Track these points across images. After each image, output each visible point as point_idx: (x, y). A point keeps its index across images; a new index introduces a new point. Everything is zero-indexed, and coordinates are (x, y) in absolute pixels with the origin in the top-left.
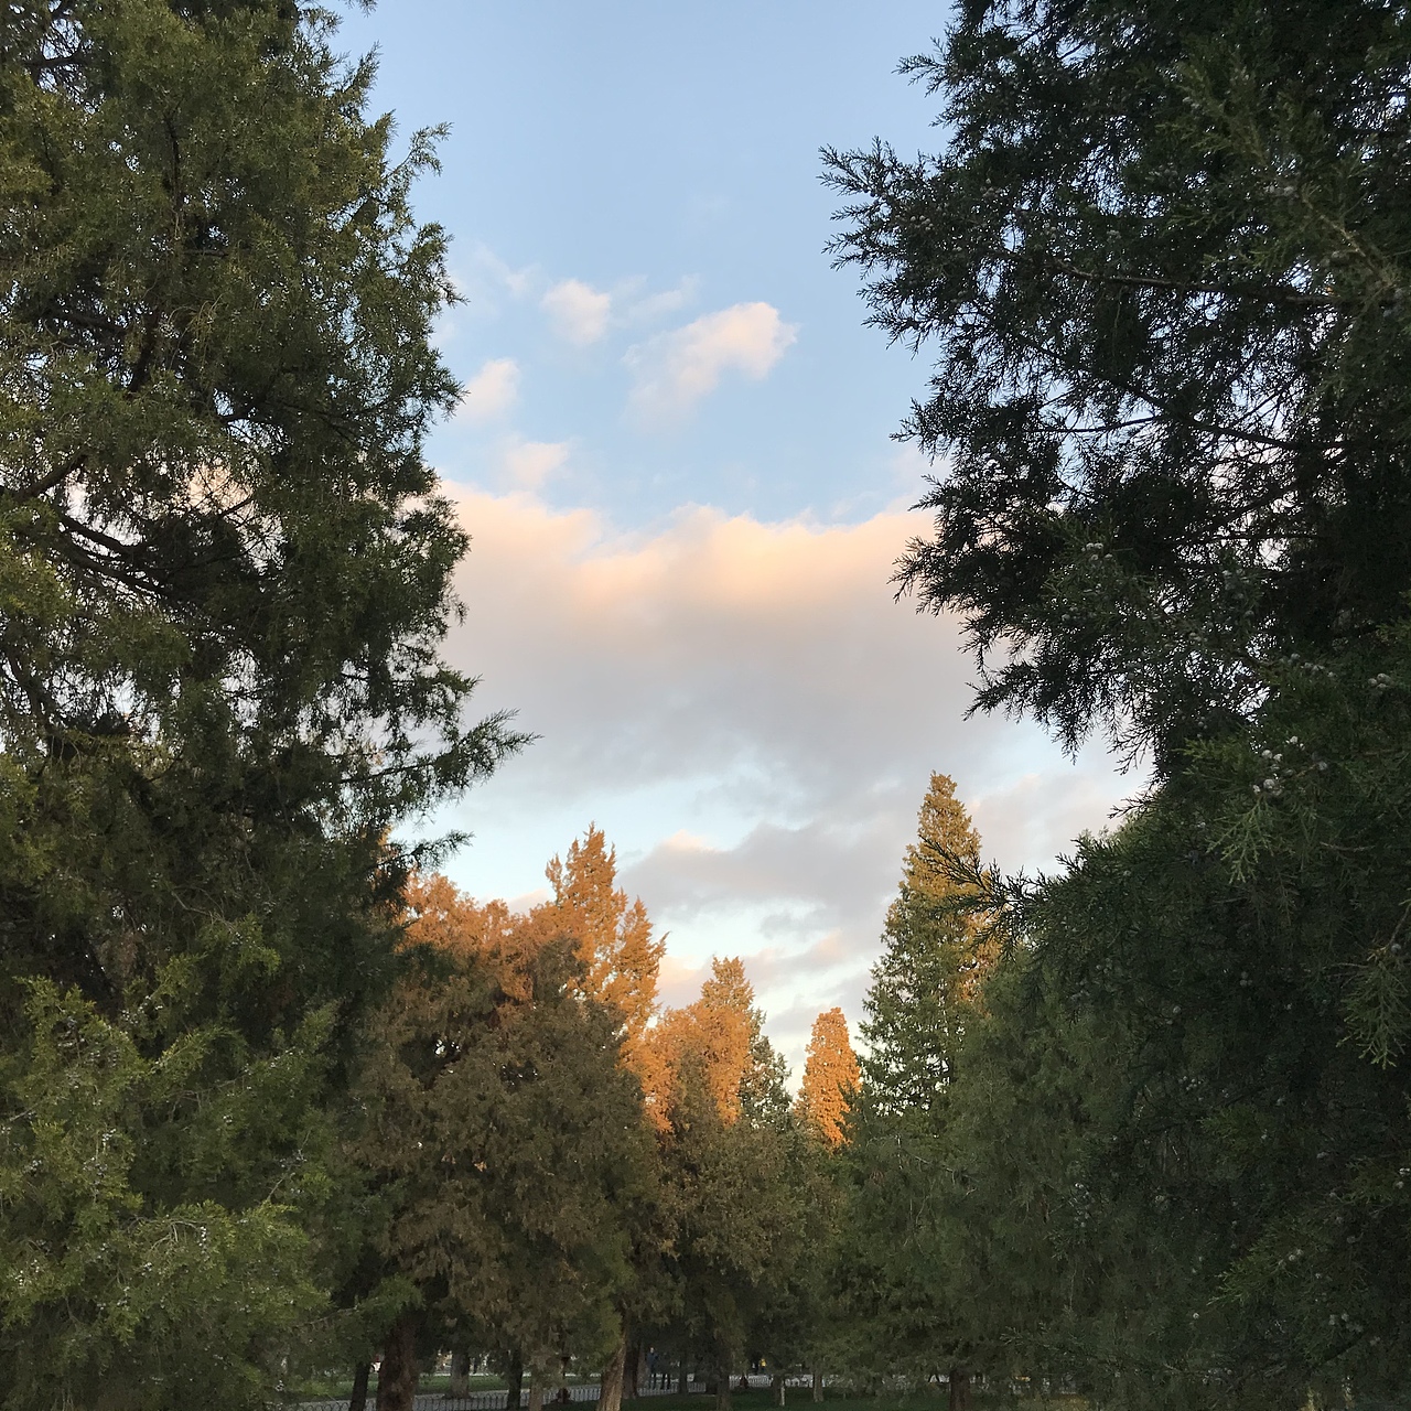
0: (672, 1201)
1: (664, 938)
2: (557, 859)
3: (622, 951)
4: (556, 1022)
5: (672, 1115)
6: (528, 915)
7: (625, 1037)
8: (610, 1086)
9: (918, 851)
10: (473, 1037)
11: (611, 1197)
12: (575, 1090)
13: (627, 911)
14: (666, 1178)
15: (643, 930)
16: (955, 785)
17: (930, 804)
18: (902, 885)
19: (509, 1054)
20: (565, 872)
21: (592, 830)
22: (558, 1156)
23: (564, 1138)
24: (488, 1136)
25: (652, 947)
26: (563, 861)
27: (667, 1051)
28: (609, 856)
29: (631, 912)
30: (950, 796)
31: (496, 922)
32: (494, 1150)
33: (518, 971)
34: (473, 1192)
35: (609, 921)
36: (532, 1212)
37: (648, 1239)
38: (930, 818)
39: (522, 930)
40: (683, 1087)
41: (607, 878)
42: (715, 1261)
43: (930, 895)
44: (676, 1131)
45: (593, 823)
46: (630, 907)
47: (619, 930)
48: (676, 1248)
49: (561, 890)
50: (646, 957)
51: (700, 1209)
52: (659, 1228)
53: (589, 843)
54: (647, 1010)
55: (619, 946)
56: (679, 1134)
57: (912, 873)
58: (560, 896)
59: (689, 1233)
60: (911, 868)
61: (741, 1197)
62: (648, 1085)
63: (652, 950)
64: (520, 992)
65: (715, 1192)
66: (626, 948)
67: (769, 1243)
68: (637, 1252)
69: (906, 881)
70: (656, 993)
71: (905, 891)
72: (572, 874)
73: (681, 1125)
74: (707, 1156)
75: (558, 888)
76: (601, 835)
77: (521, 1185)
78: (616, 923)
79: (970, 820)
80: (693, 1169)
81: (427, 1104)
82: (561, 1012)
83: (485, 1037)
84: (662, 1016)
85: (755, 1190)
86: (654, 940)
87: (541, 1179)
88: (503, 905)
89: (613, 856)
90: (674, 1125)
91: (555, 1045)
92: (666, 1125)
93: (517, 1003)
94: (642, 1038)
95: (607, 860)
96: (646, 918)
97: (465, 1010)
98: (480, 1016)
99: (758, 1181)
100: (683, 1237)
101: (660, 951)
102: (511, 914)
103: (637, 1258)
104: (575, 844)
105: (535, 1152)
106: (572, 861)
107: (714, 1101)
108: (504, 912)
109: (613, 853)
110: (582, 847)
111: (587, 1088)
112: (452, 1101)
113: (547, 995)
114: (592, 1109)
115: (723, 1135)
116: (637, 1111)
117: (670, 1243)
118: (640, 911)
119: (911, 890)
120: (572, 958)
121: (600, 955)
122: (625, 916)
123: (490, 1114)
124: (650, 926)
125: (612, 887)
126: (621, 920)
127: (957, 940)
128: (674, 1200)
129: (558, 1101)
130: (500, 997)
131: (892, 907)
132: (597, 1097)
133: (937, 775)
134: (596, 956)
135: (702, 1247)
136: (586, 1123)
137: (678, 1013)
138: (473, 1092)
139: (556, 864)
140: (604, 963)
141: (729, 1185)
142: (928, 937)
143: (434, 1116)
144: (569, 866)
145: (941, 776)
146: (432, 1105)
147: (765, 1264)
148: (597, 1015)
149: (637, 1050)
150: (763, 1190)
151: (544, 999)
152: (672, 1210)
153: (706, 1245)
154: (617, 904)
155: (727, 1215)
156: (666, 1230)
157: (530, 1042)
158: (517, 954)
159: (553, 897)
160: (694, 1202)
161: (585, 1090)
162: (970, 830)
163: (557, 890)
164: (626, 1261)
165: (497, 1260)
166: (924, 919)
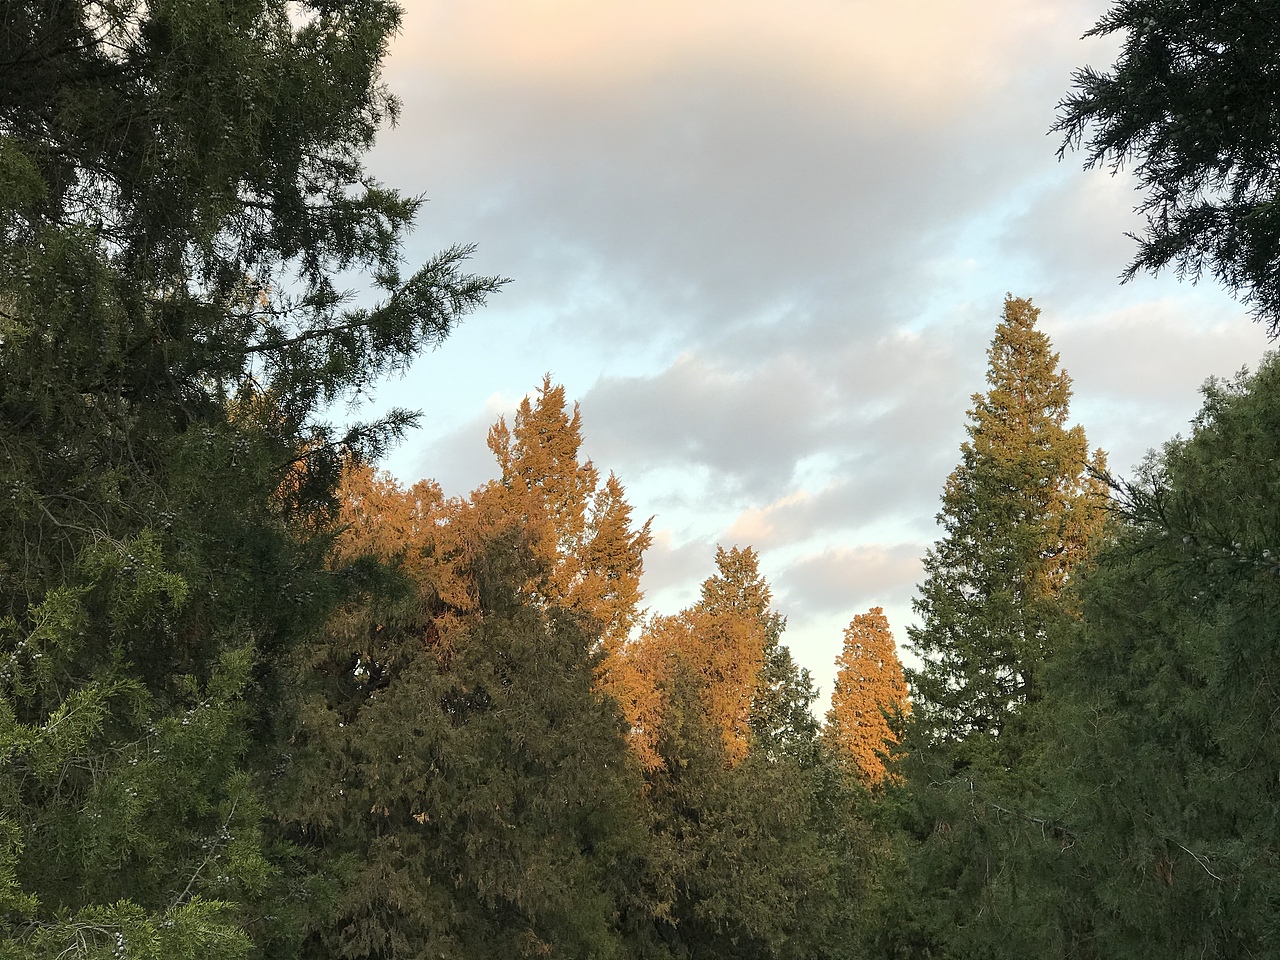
0: (668, 856)
1: (648, 524)
2: (503, 424)
3: (593, 541)
4: (512, 637)
5: (664, 748)
6: (468, 499)
7: (603, 655)
8: (584, 717)
9: (987, 401)
10: (403, 656)
11: (588, 850)
12: (539, 723)
13: (597, 491)
14: (658, 827)
15: (620, 514)
16: (1037, 312)
17: (1003, 338)
18: (964, 447)
19: (453, 678)
20: (514, 441)
21: (547, 385)
22: (519, 806)
23: (528, 783)
24: (428, 781)
25: (632, 536)
26: (510, 427)
27: (655, 668)
28: (571, 417)
29: (602, 493)
30: (1029, 326)
31: (426, 510)
32: (438, 797)
33: (459, 572)
34: (412, 850)
35: (575, 503)
36: (490, 874)
37: (637, 902)
38: (1004, 357)
39: (462, 517)
40: (679, 714)
41: (569, 447)
42: (724, 928)
43: (1003, 460)
44: (671, 770)
45: (548, 376)
46: (601, 485)
47: (588, 516)
48: (673, 913)
49: (509, 464)
50: (623, 549)
51: (704, 865)
52: (651, 889)
53: (544, 403)
54: (629, 617)
55: (589, 536)
56: (674, 772)
57: (978, 432)
58: (507, 473)
59: (689, 895)
60: (977, 424)
61: (756, 848)
62: (631, 715)
63: (632, 541)
64: (464, 600)
65: (722, 843)
66: (599, 537)
67: (792, 905)
68: (623, 918)
69: (971, 442)
70: (640, 596)
71: (969, 456)
72: (522, 444)
73: (677, 762)
74: (712, 800)
75: (505, 461)
76: (560, 392)
77: (473, 840)
78: (584, 507)
79: (1056, 358)
80: (693, 816)
81: (348, 742)
82: (518, 623)
83: (420, 657)
84: (648, 625)
85: (773, 839)
86: (635, 526)
87: (500, 832)
88: (435, 486)
89: (577, 418)
90: (667, 761)
91: (511, 667)
92: (656, 762)
93: (459, 613)
94: (622, 654)
95: (568, 425)
96: (623, 499)
97: (393, 623)
98: (411, 630)
99: (776, 829)
100: (681, 898)
101: (643, 541)
102: (446, 497)
103: (624, 925)
104: (526, 404)
105: (491, 798)
106: (522, 426)
107: (718, 731)
108: (437, 496)
109: (577, 415)
110: (534, 407)
111: (554, 718)
112: (380, 738)
113: (497, 600)
114: (562, 745)
115: (731, 773)
116: (621, 746)
117: (666, 906)
118: (614, 489)
119: (978, 453)
120: (528, 554)
121: (563, 549)
122: (595, 497)
123: (431, 752)
124: (628, 509)
125: (577, 459)
126: (591, 502)
127: (1036, 518)
128: (669, 854)
129: (517, 736)
130: (439, 607)
131: (951, 477)
132: (569, 730)
133: (1014, 299)
134: (558, 549)
135: (707, 911)
136: (555, 763)
137: (670, 620)
138: (408, 727)
139: (500, 431)
140: (569, 559)
141: (740, 834)
142: (999, 516)
143: (358, 757)
144: (518, 434)
145: (1018, 300)
146: (357, 743)
147: (787, 931)
148: (564, 626)
149: (617, 669)
150: (783, 839)
151: (495, 608)
152: (667, 867)
153: (714, 908)
154: (584, 481)
155: (738, 871)
156: (659, 891)
157: (478, 661)
158: (456, 551)
159: (499, 475)
160: (695, 856)
161: (552, 721)
162: (1057, 372)
163: (504, 466)
164: (611, 930)
165: (447, 934)
166: (994, 492)
